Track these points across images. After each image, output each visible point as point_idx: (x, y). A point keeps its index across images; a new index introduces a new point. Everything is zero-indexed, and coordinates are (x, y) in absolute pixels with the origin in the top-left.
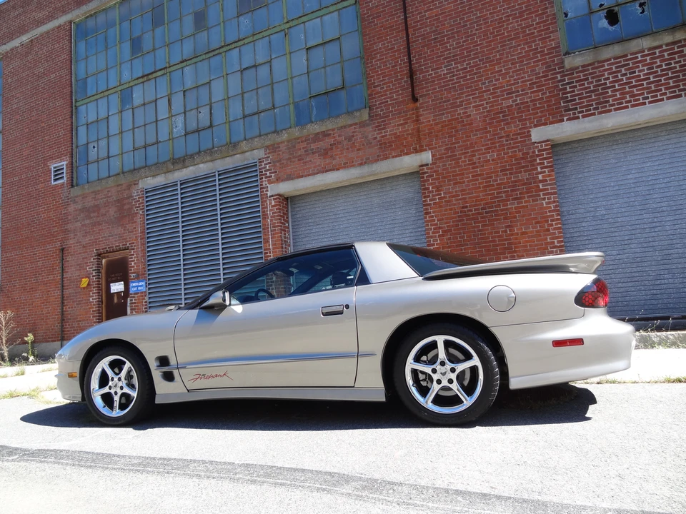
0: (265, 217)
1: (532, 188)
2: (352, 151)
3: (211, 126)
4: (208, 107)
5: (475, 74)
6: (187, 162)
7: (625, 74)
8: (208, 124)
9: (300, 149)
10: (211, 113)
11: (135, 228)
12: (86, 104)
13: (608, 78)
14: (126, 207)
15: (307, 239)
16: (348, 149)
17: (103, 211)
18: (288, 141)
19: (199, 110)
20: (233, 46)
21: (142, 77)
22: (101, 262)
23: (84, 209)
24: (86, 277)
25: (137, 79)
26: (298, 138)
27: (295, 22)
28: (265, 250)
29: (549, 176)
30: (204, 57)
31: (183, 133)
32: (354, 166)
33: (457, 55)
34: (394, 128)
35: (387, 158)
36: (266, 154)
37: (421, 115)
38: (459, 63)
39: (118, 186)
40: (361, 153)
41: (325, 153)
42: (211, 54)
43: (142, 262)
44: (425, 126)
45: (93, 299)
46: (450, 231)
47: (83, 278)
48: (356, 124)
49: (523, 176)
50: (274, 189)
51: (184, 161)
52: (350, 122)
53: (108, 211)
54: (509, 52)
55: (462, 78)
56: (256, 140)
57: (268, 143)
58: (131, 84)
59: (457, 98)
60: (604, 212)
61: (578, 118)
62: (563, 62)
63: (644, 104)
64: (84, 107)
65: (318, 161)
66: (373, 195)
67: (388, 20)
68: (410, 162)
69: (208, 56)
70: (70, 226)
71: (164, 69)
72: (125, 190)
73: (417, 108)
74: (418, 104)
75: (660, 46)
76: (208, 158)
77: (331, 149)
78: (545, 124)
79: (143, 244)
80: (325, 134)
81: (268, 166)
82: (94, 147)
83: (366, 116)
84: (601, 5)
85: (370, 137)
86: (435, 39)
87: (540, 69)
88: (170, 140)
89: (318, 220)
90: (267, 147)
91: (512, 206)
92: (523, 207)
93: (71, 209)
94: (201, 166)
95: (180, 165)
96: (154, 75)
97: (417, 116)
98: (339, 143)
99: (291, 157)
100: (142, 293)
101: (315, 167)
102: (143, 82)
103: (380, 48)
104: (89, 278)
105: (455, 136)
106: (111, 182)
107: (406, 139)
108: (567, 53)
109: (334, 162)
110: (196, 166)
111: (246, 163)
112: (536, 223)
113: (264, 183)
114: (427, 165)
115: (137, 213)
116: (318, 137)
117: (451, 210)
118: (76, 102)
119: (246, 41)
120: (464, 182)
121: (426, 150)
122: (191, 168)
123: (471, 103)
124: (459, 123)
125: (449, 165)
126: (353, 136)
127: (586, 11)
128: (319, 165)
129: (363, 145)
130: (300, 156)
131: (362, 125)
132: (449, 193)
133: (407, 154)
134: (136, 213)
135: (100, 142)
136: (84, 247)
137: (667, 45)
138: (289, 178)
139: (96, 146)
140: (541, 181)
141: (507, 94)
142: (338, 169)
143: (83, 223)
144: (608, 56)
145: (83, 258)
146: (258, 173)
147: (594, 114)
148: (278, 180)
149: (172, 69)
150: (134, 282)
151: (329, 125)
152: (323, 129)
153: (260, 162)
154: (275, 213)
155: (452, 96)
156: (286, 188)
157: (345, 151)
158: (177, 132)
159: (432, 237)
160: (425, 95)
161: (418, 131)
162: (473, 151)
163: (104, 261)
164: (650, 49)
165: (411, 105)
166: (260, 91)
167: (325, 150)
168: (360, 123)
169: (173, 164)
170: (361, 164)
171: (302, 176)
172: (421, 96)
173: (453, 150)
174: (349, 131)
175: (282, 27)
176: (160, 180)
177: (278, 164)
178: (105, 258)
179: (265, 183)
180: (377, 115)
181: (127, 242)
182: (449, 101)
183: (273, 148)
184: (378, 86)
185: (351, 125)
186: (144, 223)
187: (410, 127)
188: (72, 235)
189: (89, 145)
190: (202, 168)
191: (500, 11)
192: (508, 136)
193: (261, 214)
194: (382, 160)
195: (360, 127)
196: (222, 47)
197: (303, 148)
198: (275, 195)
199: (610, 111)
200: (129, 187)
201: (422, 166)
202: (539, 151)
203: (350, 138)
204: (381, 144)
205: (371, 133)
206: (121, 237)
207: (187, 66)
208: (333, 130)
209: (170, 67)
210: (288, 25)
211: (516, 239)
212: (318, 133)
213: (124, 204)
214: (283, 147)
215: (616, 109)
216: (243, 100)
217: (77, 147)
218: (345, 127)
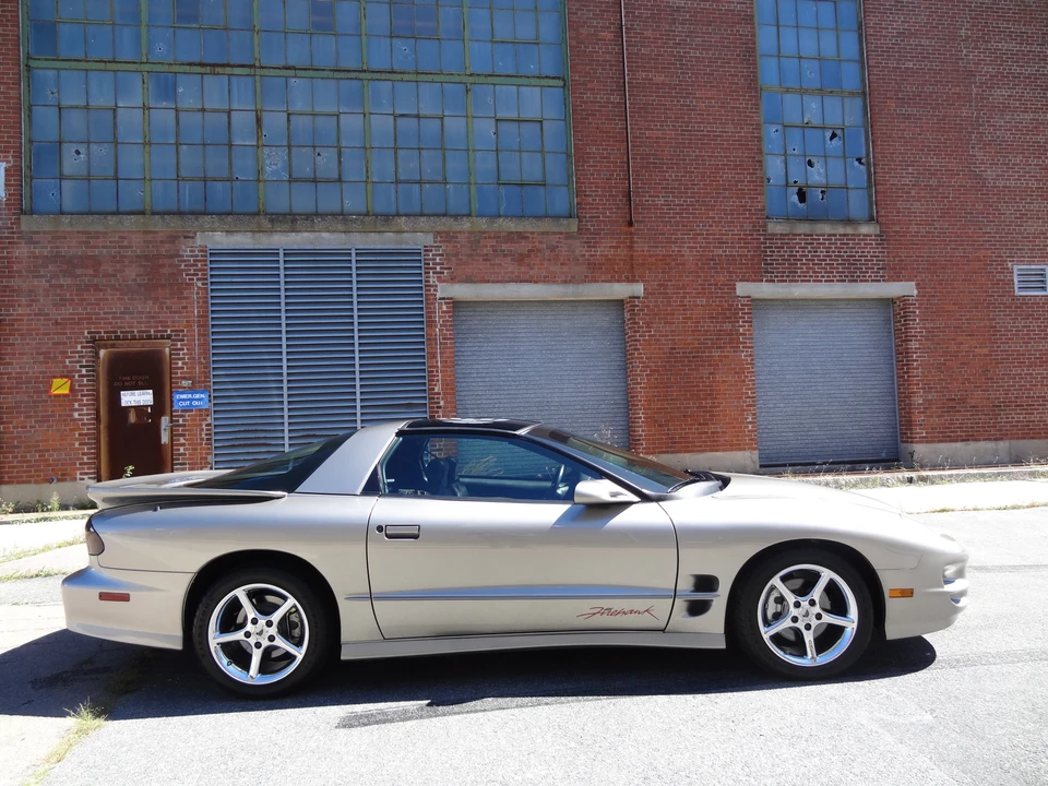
0: (431, 324)
1: (733, 340)
2: (555, 264)
3: (340, 180)
4: (335, 150)
5: (691, 213)
6: (299, 225)
7: (809, 252)
8: (336, 176)
9: (486, 246)
10: (340, 162)
11: (186, 307)
12: (58, 69)
13: (798, 252)
14: (166, 270)
15: (475, 358)
16: (550, 260)
17: (107, 268)
18: (470, 233)
19: (318, 150)
20: (384, 76)
21: (202, 65)
22: (97, 354)
23: (55, 258)
24: (62, 377)
25: (190, 64)
26: (484, 232)
27: (482, 79)
28: (429, 367)
29: (749, 330)
30: (331, 74)
31: (286, 177)
32: (555, 282)
33: (675, 188)
34: (604, 249)
35: (596, 281)
36: (435, 242)
37: (637, 242)
38: (677, 197)
39: (145, 232)
40: (565, 269)
41: (521, 259)
42: (342, 75)
43: (201, 363)
44: (639, 256)
45: (82, 414)
46: (658, 371)
47: (55, 377)
48: (561, 233)
49: (727, 327)
50: (445, 290)
51: (294, 221)
52: (555, 230)
53: (122, 271)
54: (722, 202)
55: (678, 213)
56: (422, 219)
57: (442, 228)
58: (175, 68)
59: (672, 234)
60: (776, 368)
61: (774, 281)
62: (765, 226)
63: (821, 281)
64: (51, 74)
65: (511, 267)
66: (562, 317)
67: (604, 123)
68: (621, 290)
69: (337, 75)
70: (16, 283)
71: (250, 66)
72: (162, 242)
73: (631, 234)
74: (632, 229)
75: (835, 235)
76: (340, 227)
77: (529, 256)
78: (748, 281)
79: (204, 335)
80: (522, 236)
81: (438, 258)
82: (78, 152)
83: (574, 228)
84: (795, 182)
85: (577, 252)
86: (654, 163)
87: (749, 227)
88: (258, 180)
89: (489, 336)
90: (438, 233)
91: (716, 354)
92: (725, 356)
93: (21, 251)
94: (326, 235)
95: (286, 227)
96: (228, 70)
97: (631, 242)
98: (539, 250)
99: (474, 253)
100: (201, 410)
101: (506, 273)
102: (202, 74)
103: (594, 153)
104: (70, 377)
105: (668, 272)
106: (129, 223)
107: (618, 264)
108: (767, 218)
109: (531, 272)
110: (317, 234)
111: (403, 247)
112: (736, 373)
113: (431, 280)
114: (639, 298)
115: (190, 285)
116: (511, 237)
117: (660, 349)
118: (29, 58)
119: (406, 77)
120: (674, 323)
121: (638, 281)
122: (306, 234)
123: (685, 243)
124: (674, 260)
125: (662, 302)
126: (557, 247)
127: (784, 183)
128: (512, 273)
129: (569, 260)
130: (487, 255)
131: (569, 236)
132: (659, 331)
133: (618, 281)
134: (187, 284)
135: (94, 147)
136: (57, 323)
137: (840, 235)
138: (469, 280)
139: (83, 149)
140: (742, 334)
141: (719, 243)
142: (536, 282)
143: (54, 282)
144: (800, 232)
145: (54, 344)
146: (422, 265)
147: (785, 281)
148: (453, 279)
149: (266, 72)
150: (182, 393)
151: (527, 226)
152: (520, 229)
153: (425, 251)
154: (447, 321)
155: (669, 230)
156: (462, 291)
157: (546, 263)
158: (273, 173)
159: (639, 375)
160: (642, 222)
161: (632, 258)
162: (684, 293)
163: (102, 352)
164: (829, 235)
165: (627, 229)
166: (424, 152)
167: (520, 255)
168: (566, 233)
169: (272, 221)
170: (565, 282)
171: (488, 282)
172: (636, 221)
173: (666, 287)
174: (553, 240)
175: (465, 79)
176: (242, 240)
177: (454, 259)
178: (105, 347)
179: (433, 279)
180: (587, 230)
181: (168, 327)
182: (664, 234)
183: (447, 237)
184: (589, 196)
185: (554, 233)
186: (206, 302)
187: (623, 252)
188: (24, 300)
189: (65, 147)
190: (328, 239)
191: (717, 157)
192: (716, 285)
193: (425, 319)
194: (590, 282)
195: (566, 238)
196: (365, 71)
197: (491, 246)
198: (448, 299)
199: (797, 281)
200: (173, 239)
201: (634, 297)
202: (742, 305)
203: (553, 249)
204: (589, 264)
205: (579, 248)
206: (153, 317)
207: (295, 77)
208: (532, 233)
209: (262, 67)
210: (471, 79)
211: (717, 386)
212: (512, 233)
213: (163, 266)
214: (462, 239)
215: (802, 281)
216: (396, 158)
217: (31, 141)
218: (547, 233)
